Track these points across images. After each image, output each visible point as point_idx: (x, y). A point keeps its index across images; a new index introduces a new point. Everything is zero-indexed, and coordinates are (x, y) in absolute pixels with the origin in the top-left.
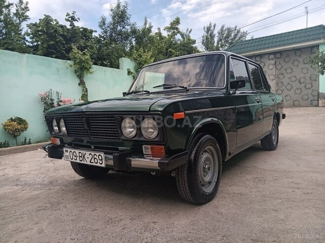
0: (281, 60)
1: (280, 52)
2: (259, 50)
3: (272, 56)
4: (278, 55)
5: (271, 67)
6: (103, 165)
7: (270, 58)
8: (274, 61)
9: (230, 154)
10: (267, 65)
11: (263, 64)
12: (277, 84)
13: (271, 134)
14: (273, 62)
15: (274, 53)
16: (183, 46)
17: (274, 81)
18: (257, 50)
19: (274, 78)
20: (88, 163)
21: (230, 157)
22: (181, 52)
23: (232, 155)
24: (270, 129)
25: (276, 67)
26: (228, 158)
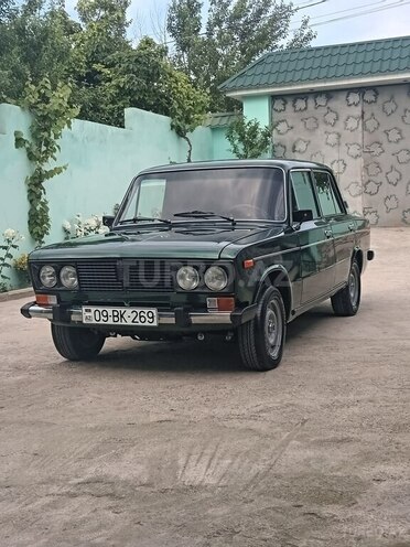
0: (375, 108)
1: (375, 89)
2: (325, 82)
3: (354, 98)
4: (369, 96)
5: (352, 124)
6: (155, 324)
7: (351, 102)
8: (359, 108)
9: (294, 312)
10: (343, 118)
11: (334, 116)
12: (366, 168)
13: (347, 287)
14: (357, 111)
15: (361, 90)
16: (137, 61)
17: (360, 161)
18: (318, 79)
19: (358, 152)
20: (130, 323)
21: (295, 316)
22: (132, 78)
23: (297, 314)
24: (346, 278)
25: (364, 124)
26: (292, 318)
